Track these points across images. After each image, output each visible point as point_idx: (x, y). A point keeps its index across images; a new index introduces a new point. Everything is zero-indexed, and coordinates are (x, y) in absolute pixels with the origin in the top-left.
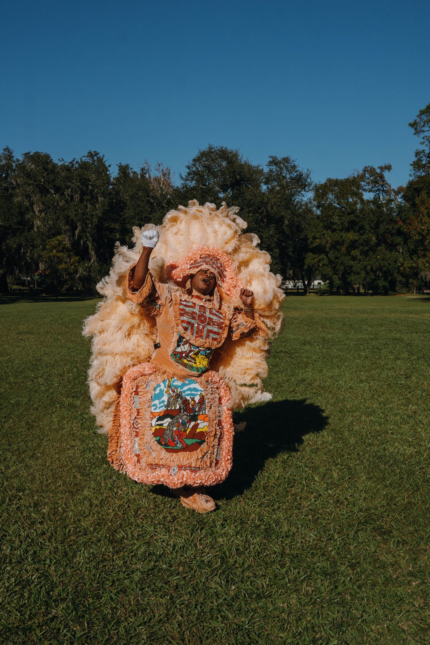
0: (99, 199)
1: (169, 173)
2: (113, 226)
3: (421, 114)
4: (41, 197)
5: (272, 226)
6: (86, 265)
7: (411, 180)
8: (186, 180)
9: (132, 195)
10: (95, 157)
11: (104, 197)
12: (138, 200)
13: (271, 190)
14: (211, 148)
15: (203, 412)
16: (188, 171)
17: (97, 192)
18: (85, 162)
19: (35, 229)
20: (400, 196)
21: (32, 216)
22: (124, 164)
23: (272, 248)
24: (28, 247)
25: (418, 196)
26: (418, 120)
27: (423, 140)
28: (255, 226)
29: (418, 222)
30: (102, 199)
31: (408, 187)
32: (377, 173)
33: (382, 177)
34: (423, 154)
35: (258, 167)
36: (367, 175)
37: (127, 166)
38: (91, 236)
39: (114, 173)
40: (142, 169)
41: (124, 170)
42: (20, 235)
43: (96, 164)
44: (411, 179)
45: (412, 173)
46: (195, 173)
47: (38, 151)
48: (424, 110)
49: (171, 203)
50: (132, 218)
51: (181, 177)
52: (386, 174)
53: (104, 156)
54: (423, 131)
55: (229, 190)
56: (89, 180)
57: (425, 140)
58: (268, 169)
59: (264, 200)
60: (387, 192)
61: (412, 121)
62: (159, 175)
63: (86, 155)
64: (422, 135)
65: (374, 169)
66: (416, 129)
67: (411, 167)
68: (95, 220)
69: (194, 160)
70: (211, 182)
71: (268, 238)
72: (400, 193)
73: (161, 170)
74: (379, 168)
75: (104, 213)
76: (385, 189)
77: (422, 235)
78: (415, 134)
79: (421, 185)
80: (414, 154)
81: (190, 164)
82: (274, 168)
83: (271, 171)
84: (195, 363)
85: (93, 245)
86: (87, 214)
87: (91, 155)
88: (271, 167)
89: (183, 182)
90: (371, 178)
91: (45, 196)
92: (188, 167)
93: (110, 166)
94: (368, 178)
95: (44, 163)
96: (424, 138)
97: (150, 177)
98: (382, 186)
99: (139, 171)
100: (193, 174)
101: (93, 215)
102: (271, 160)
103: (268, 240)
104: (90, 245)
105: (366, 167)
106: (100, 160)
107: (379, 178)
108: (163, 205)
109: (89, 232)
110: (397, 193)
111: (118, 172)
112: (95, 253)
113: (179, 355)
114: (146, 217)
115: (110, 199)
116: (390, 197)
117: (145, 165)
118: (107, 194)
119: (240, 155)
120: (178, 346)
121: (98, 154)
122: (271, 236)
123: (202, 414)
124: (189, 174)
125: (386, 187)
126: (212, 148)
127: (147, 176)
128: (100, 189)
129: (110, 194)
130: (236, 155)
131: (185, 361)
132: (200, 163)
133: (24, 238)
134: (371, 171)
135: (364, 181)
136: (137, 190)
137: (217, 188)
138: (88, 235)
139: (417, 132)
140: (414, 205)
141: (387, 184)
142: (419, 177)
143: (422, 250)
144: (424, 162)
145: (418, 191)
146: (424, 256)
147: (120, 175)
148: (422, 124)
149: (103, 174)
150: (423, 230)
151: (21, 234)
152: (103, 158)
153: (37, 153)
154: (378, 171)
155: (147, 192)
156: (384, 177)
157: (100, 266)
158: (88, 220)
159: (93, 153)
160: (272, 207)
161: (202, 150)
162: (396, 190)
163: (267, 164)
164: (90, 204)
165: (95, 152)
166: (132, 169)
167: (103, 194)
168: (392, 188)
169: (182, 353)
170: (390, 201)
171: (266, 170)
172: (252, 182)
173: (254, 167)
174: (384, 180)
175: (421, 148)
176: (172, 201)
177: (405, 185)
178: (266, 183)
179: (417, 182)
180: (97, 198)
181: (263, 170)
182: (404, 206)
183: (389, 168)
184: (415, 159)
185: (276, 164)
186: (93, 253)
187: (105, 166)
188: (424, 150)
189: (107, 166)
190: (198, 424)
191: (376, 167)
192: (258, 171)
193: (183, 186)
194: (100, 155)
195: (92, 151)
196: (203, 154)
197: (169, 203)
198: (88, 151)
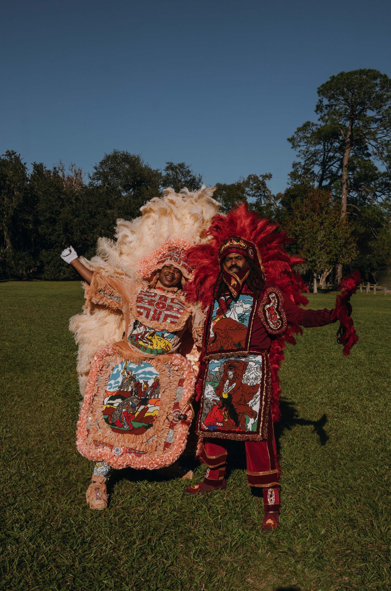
0: (15, 193)
1: (81, 173)
2: (27, 217)
3: (298, 131)
6: (2, 251)
7: (288, 188)
8: (94, 179)
9: (45, 191)
10: (13, 156)
11: (20, 192)
12: (50, 195)
14: (115, 152)
15: (155, 396)
16: (95, 171)
17: (14, 187)
18: (3, 160)
20: (278, 201)
22: (38, 163)
25: (293, 202)
26: (296, 136)
27: (299, 154)
29: (292, 223)
30: (18, 193)
31: (285, 194)
32: (259, 181)
33: (264, 184)
34: (299, 165)
35: (157, 171)
36: (251, 182)
37: (41, 165)
38: (7, 226)
39: (30, 171)
40: (55, 168)
41: (38, 168)
43: (14, 162)
44: (289, 186)
45: (290, 181)
46: (100, 173)
48: (301, 128)
50: (44, 212)
51: (90, 177)
52: (267, 182)
53: (20, 155)
54: (299, 146)
55: (131, 190)
56: (7, 176)
57: (301, 153)
58: (166, 173)
60: (267, 197)
61: (290, 137)
62: (72, 174)
63: (5, 154)
64: (298, 149)
65: (257, 178)
66: (293, 144)
67: (289, 177)
68: (11, 211)
69: (101, 163)
70: (116, 181)
72: (279, 198)
73: (73, 170)
74: (261, 176)
75: (19, 206)
76: (266, 194)
77: (296, 235)
78: (293, 148)
79: (296, 193)
80: (291, 166)
81: (98, 166)
83: (168, 175)
84: (152, 345)
85: (8, 233)
86: (4, 206)
87: (9, 154)
88: (168, 172)
89: (90, 181)
90: (255, 185)
92: (96, 168)
93: (25, 164)
94: (252, 185)
96: (300, 152)
97: (64, 176)
98: (264, 192)
99: (52, 169)
100: (99, 175)
101: (9, 207)
102: (168, 165)
104: (5, 233)
105: (250, 176)
106: (17, 159)
107: (261, 185)
108: (72, 201)
109: (5, 222)
110: (276, 198)
111: (33, 170)
112: (10, 241)
113: (135, 337)
114: (56, 211)
115: (25, 193)
116: (270, 201)
117: (59, 165)
118: (22, 189)
119: (141, 160)
120: (135, 328)
121: (15, 153)
123: (154, 398)
124: (96, 174)
125: (267, 193)
126: (117, 153)
127: (60, 174)
128: (17, 185)
129: (26, 189)
130: (138, 159)
131: (141, 343)
132: (106, 165)
134: (255, 179)
135: (248, 187)
136: (49, 187)
137: (120, 188)
138: (4, 225)
139: (294, 147)
140: (290, 209)
141: (268, 190)
142: (295, 185)
143: (294, 248)
144: (300, 173)
145: (294, 197)
146: (297, 253)
147: (35, 173)
148: (299, 139)
149: (20, 171)
150: (296, 231)
152: (19, 157)
154: (261, 179)
155: (59, 190)
156: (265, 184)
157: (14, 252)
158: (5, 211)
159: (11, 152)
161: (108, 154)
162: (275, 195)
163: (165, 169)
164: (7, 198)
165: (12, 151)
166: (45, 167)
167: (19, 189)
168: (272, 194)
169: (138, 335)
170: (270, 205)
171: (164, 174)
172: (151, 184)
173: (154, 171)
174: (266, 187)
175: (298, 160)
176: (80, 198)
177: (283, 192)
179: (293, 190)
180: (14, 192)
181: (161, 174)
182: (282, 210)
183: (269, 176)
184: (292, 170)
185: (172, 169)
186: (8, 241)
187: (21, 164)
188: (300, 163)
189: (23, 164)
190: (148, 408)
191: (258, 176)
192: (157, 174)
193: (91, 184)
194: (17, 154)
195: (10, 150)
196: (108, 158)
197: (77, 199)
198: (6, 151)
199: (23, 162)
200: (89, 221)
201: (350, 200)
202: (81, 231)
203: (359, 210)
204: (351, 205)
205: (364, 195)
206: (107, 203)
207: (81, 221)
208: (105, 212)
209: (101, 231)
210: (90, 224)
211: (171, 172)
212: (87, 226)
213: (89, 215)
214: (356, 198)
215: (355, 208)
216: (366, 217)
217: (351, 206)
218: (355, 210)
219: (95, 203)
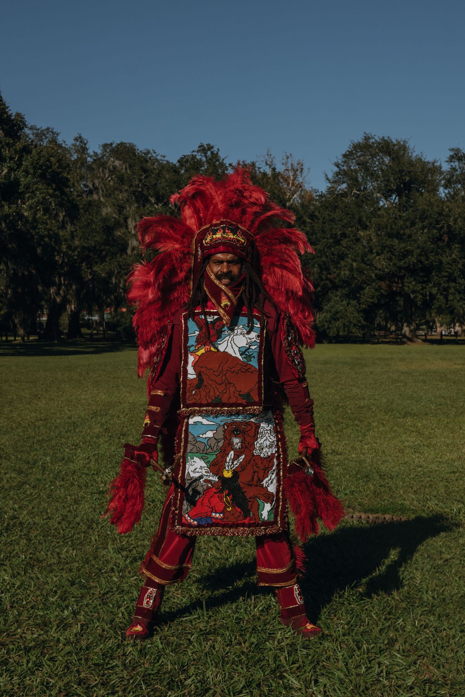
4: (138, 207)
5: (456, 247)
8: (335, 182)
10: (209, 153)
13: (452, 197)
16: (336, 169)
19: (129, 251)
21: (124, 233)
23: (455, 277)
24: (121, 277)
28: (432, 246)
35: (433, 163)
37: (253, 164)
40: (274, 170)
42: (110, 259)
43: (209, 161)
46: (345, 173)
47: (124, 141)
49: (316, 217)
51: (328, 179)
53: (218, 150)
55: (394, 196)
58: (449, 167)
59: (443, 210)
63: (196, 149)
69: (345, 156)
70: (370, 184)
71: (449, 264)
81: (340, 162)
82: (456, 164)
83: (454, 169)
87: (204, 149)
88: (452, 164)
89: (329, 185)
91: (144, 206)
92: (337, 165)
93: (229, 165)
95: (142, 162)
99: (269, 172)
100: (342, 175)
102: (452, 153)
103: (449, 266)
106: (215, 156)
119: (410, 147)
121: (212, 147)
122: (454, 261)
124: (337, 174)
126: (369, 138)
130: (403, 148)
132: (353, 159)
133: (116, 264)
137: (378, 195)
151: (113, 258)
152: (217, 153)
153: (122, 143)
159: (205, 146)
160: (455, 220)
161: (356, 141)
163: (447, 159)
165: (208, 145)
166: (259, 168)
171: (446, 167)
172: (426, 185)
173: (428, 163)
176: (317, 213)
178: (446, 187)
181: (441, 167)
185: (460, 159)
187: (223, 165)
192: (435, 170)
193: (331, 191)
194: (215, 149)
195: (205, 143)
196: (357, 147)
197: (312, 216)
198: (199, 144)
200: (333, 249)
202: (319, 266)
206: (360, 221)
207: (320, 250)
208: (355, 235)
209: (352, 265)
210: (333, 254)
211: (457, 163)
212: (330, 258)
213: (331, 241)
219: (341, 220)
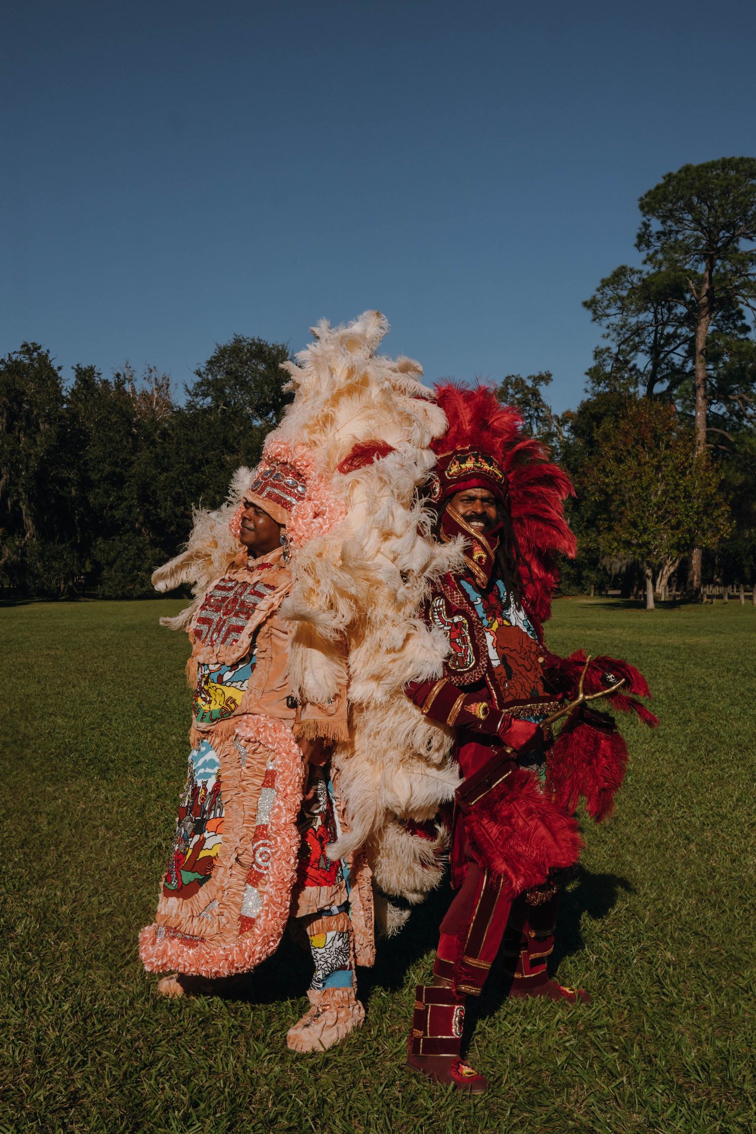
0: (42, 427)
1: (168, 385)
2: (65, 474)
3: (603, 287)
6: (17, 543)
7: (585, 400)
8: (196, 395)
9: (100, 420)
10: (35, 354)
11: (50, 424)
12: (109, 429)
14: (238, 341)
15: (215, 813)
16: (198, 379)
17: (38, 414)
18: (16, 361)
20: (566, 428)
22: (84, 366)
25: (598, 427)
26: (599, 297)
27: (607, 331)
29: (599, 470)
30: (47, 426)
31: (580, 412)
32: (527, 387)
33: (536, 394)
34: (607, 354)
36: (511, 391)
37: (91, 369)
38: (25, 492)
39: (68, 382)
40: (118, 375)
41: (85, 376)
43: (36, 365)
44: (587, 397)
45: (590, 386)
46: (209, 383)
48: (609, 279)
49: (169, 435)
50: (99, 462)
51: (187, 391)
52: (543, 389)
53: (48, 351)
54: (608, 316)
55: (271, 415)
56: (24, 393)
57: (610, 331)
60: (545, 421)
61: (588, 298)
62: (149, 388)
63: (19, 349)
64: (606, 322)
65: (523, 382)
66: (595, 312)
67: (588, 378)
68: (33, 463)
69: (210, 363)
70: (240, 397)
72: (567, 422)
73: (153, 379)
74: (529, 378)
75: (48, 452)
76: (541, 414)
77: (606, 494)
78: (594, 320)
79: (602, 410)
80: (592, 355)
81: (202, 370)
85: (29, 507)
86: (20, 452)
87: (28, 349)
89: (189, 398)
90: (518, 396)
92: (199, 374)
93: (60, 368)
94: (512, 396)
96: (608, 327)
97: (134, 391)
98: (536, 409)
99: (112, 379)
100: (206, 386)
101: (30, 455)
104: (24, 507)
105: (509, 377)
106: (44, 359)
107: (530, 396)
108: (154, 440)
109: (23, 485)
110: (562, 422)
111: (75, 379)
112: (33, 522)
114: (124, 460)
115: (60, 426)
116: (550, 429)
117: (126, 370)
118: (55, 419)
119: (290, 353)
121: (39, 348)
123: (215, 818)
124: (200, 385)
125: (542, 411)
126: (240, 341)
127: (128, 387)
128: (44, 410)
129: (62, 417)
130: (283, 353)
132: (219, 367)
134: (518, 384)
135: (506, 402)
136: (109, 412)
137: (249, 410)
138: (21, 490)
139: (597, 318)
140: (591, 443)
141: (544, 406)
142: (598, 395)
143: (605, 519)
144: (608, 369)
145: (598, 418)
146: (610, 529)
147: (79, 386)
148: (606, 303)
149: (49, 383)
150: (608, 485)
152: (47, 355)
154: (529, 383)
155: (127, 418)
156: (539, 395)
157: (42, 544)
158: (21, 463)
159: (30, 345)
161: (223, 344)
162: (560, 416)
164: (24, 436)
165: (33, 344)
166: (99, 374)
167: (49, 419)
168: (553, 414)
170: (551, 435)
174: (540, 400)
175: (604, 344)
176: (170, 432)
177: (575, 409)
179: (595, 404)
180: (38, 425)
182: (575, 444)
183: (546, 378)
184: (593, 363)
186: (29, 522)
187: (52, 369)
188: (609, 348)
189: (55, 368)
190: (204, 840)
191: (524, 378)
193: (190, 405)
194: (43, 350)
195: (29, 342)
196: (223, 352)
197: (164, 435)
198: (22, 343)
199: (55, 365)
200: (190, 477)
201: (713, 421)
202: (173, 498)
203: (732, 440)
204: (714, 429)
205: (740, 410)
206: (225, 442)
207: (173, 478)
208: (219, 460)
209: (214, 498)
210: (192, 484)
212: (187, 489)
213: (189, 466)
214: (722, 416)
215: (722, 436)
216: (746, 452)
217: (714, 432)
218: (723, 439)
219: (201, 441)
